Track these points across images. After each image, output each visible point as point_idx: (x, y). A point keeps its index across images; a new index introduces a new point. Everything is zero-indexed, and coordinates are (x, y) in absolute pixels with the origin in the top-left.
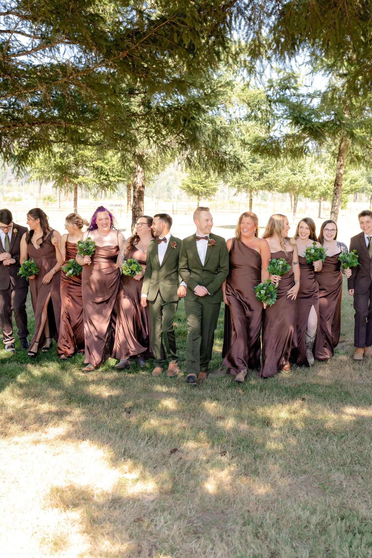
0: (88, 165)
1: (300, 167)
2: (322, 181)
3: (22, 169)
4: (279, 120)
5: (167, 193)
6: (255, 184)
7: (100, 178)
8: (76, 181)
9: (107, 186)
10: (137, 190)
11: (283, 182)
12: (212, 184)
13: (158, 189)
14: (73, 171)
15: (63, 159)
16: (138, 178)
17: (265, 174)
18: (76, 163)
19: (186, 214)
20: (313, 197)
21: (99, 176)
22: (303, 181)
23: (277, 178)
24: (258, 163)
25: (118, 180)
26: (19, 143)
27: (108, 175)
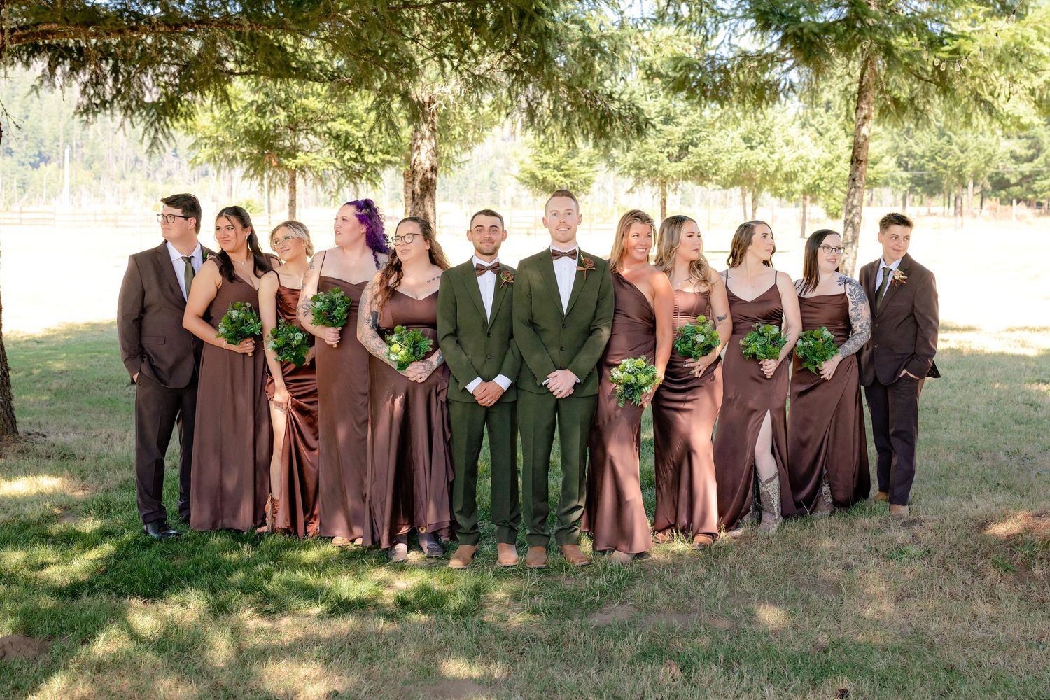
0: (319, 129)
1: (762, 133)
2: (808, 161)
3: (164, 133)
4: (727, 23)
5: (490, 193)
6: (672, 168)
7: (343, 156)
8: (291, 163)
9: (359, 174)
10: (419, 177)
11: (729, 165)
12: (582, 169)
13: (472, 185)
14: (287, 143)
15: (263, 117)
16: (423, 151)
17: (691, 149)
18: (293, 126)
19: (529, 234)
20: (790, 194)
21: (341, 153)
22: (769, 161)
23: (716, 156)
24: (678, 124)
25: (382, 160)
26: (157, 76)
27: (360, 151)
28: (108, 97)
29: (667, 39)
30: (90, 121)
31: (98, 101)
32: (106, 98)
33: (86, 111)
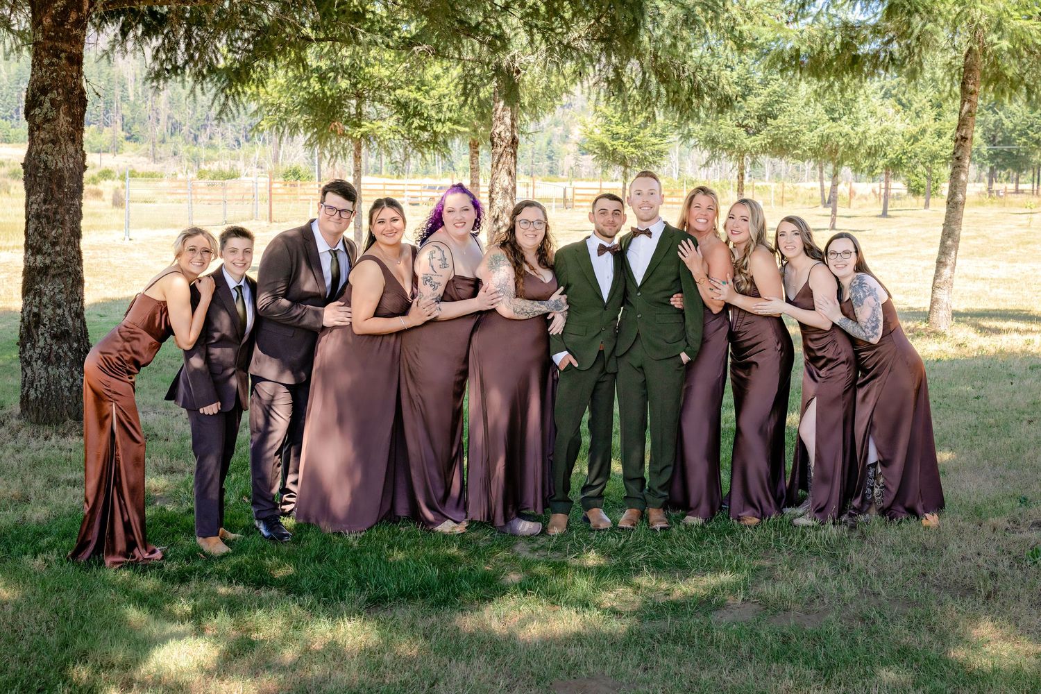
0: (386, 97)
1: (846, 104)
2: (893, 134)
3: (234, 101)
5: (547, 163)
6: (750, 142)
7: (410, 125)
8: (357, 133)
9: (427, 144)
11: (810, 138)
12: (654, 140)
14: (353, 111)
15: (327, 83)
17: (770, 121)
18: (359, 93)
20: (871, 169)
21: (409, 121)
22: (852, 134)
23: (797, 128)
24: (757, 95)
25: (452, 131)
26: (231, 42)
27: (429, 119)
28: (180, 62)
29: (758, 6)
30: (161, 87)
31: (169, 67)
32: (178, 64)
33: (158, 76)
